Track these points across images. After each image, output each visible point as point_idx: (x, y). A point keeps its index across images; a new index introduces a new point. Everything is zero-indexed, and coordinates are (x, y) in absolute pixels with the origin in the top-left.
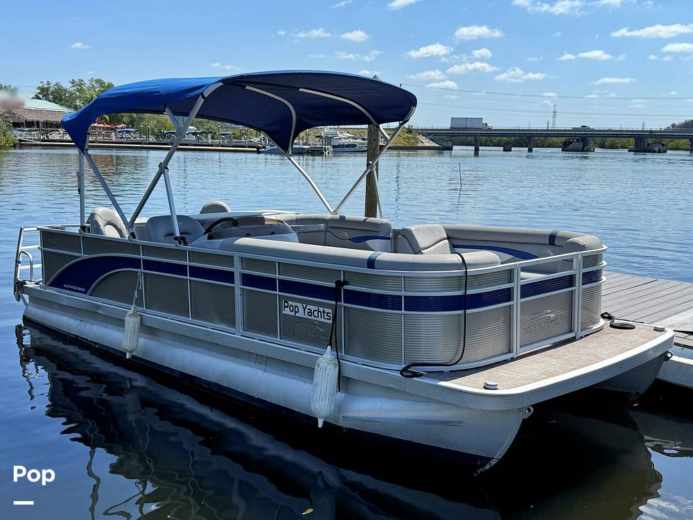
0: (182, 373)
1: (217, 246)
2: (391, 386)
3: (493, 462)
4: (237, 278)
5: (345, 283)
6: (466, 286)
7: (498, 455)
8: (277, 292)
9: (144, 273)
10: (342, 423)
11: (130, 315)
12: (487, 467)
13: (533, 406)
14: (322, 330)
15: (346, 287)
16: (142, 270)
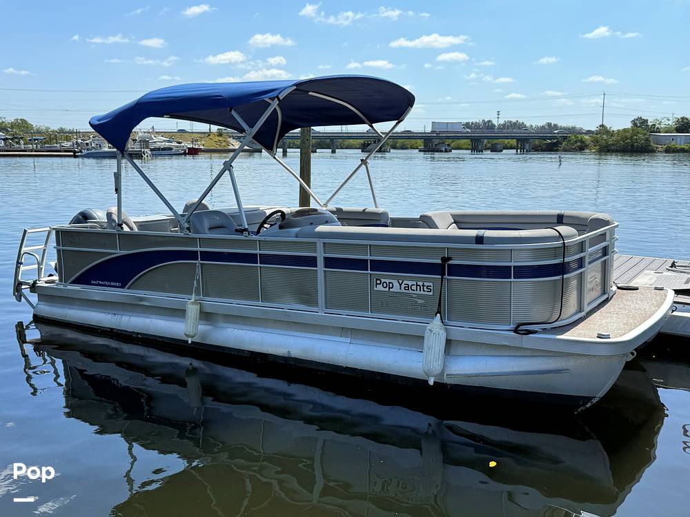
0: (252, 353)
1: (293, 235)
2: (506, 343)
3: (594, 401)
4: (320, 262)
5: (449, 259)
6: (564, 255)
7: (601, 394)
8: (369, 271)
9: (201, 264)
10: (446, 380)
11: (192, 303)
12: (589, 405)
13: (636, 350)
14: (420, 301)
15: (451, 262)
16: (199, 262)
